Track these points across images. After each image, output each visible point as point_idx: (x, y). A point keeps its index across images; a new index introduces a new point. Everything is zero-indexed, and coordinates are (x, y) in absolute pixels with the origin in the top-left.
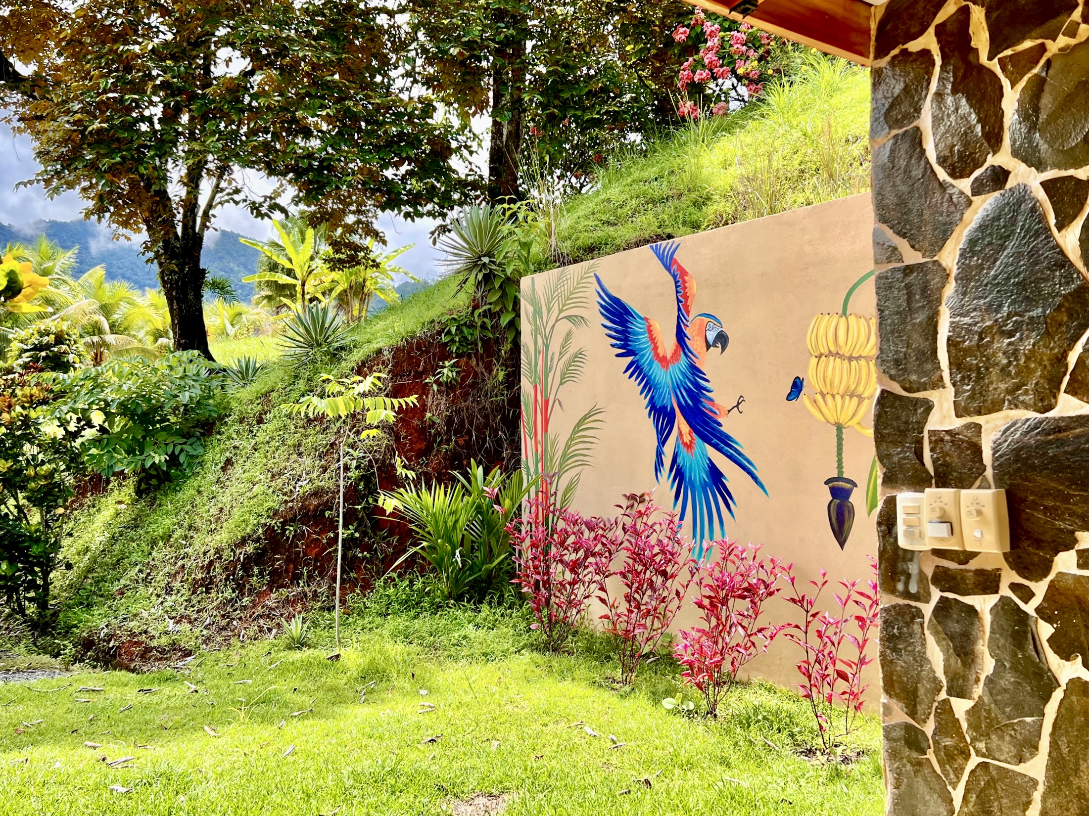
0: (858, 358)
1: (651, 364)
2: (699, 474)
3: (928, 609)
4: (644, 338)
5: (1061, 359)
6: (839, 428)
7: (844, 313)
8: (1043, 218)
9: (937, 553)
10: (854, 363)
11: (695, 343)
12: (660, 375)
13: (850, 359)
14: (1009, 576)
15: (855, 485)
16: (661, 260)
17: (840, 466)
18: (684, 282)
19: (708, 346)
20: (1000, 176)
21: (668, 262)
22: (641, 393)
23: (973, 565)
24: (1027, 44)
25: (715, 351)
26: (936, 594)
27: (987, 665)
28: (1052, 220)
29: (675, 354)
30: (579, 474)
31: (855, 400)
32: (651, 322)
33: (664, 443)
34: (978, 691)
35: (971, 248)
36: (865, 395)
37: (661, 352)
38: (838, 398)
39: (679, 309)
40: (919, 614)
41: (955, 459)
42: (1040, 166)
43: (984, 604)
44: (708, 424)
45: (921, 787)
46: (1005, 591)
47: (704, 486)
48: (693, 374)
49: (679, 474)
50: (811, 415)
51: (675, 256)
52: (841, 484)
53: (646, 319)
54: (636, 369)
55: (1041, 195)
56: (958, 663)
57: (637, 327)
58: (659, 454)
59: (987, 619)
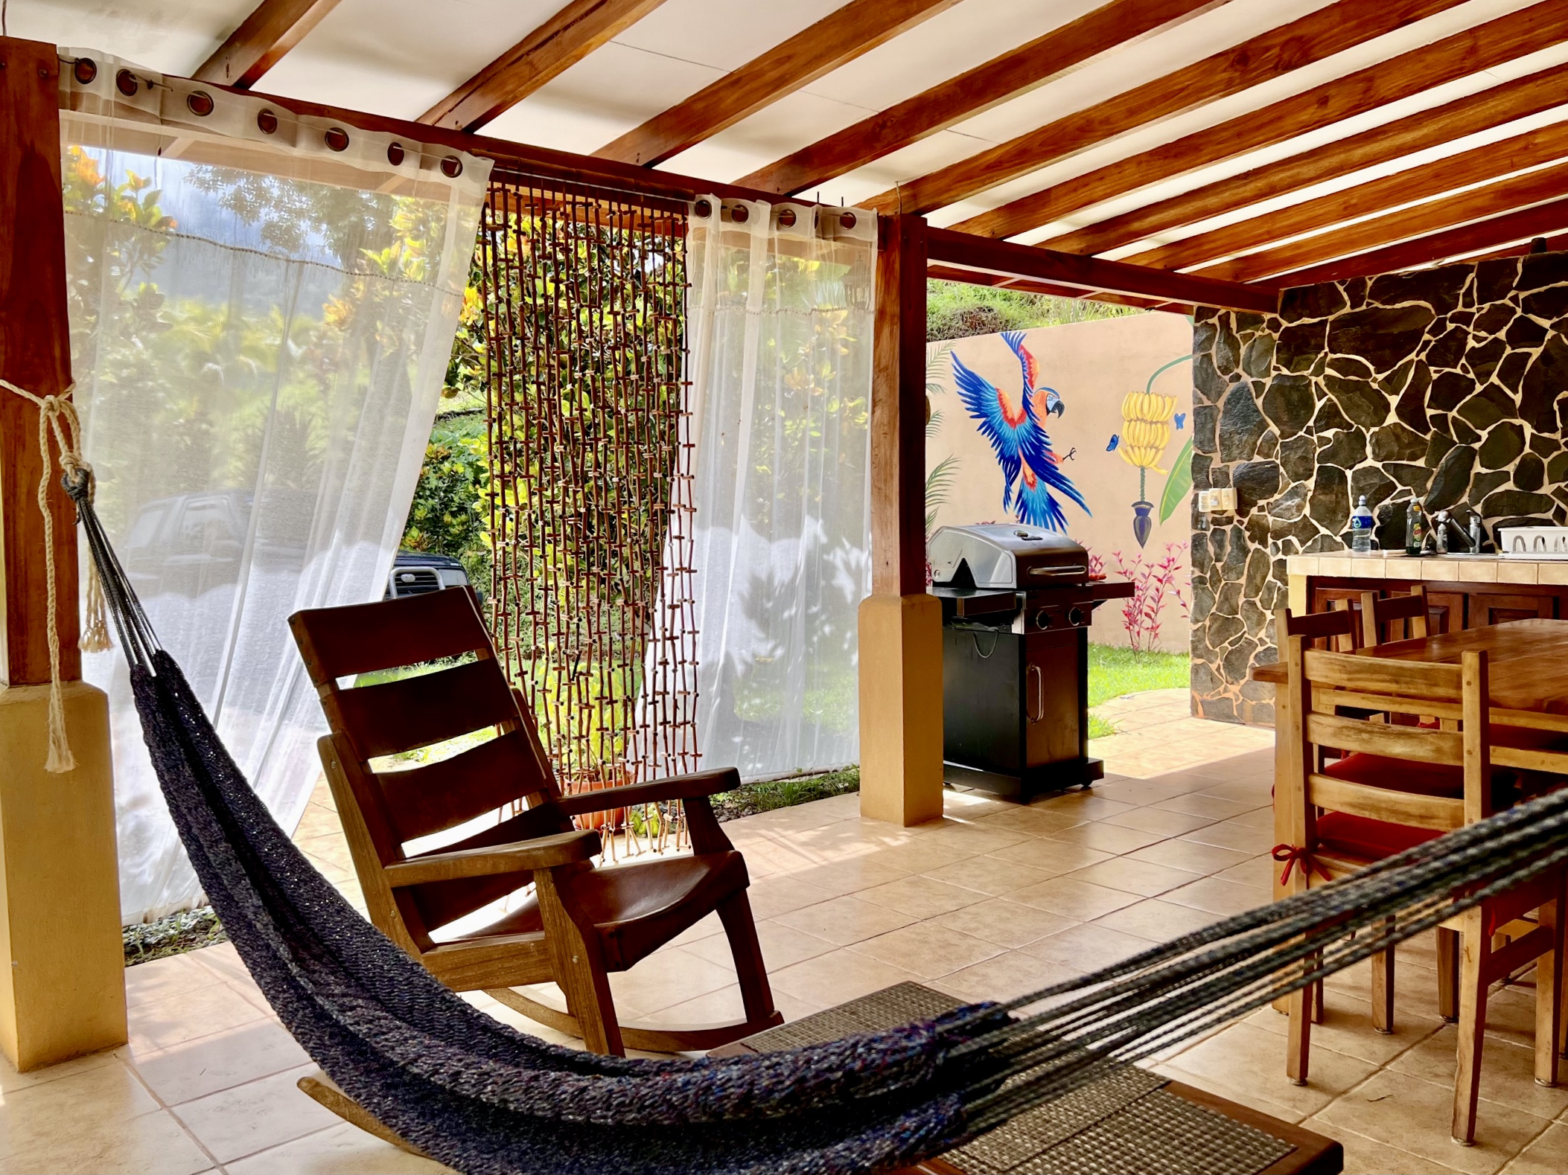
0: (1156, 423)
1: (1001, 424)
2: (1040, 505)
3: (1209, 533)
4: (995, 404)
5: (1255, 443)
6: (1143, 469)
7: (1148, 392)
8: (1251, 394)
9: (1213, 512)
10: (1153, 426)
11: (1037, 409)
12: (1007, 431)
13: (1151, 423)
14: (1237, 518)
15: (1152, 506)
16: (1011, 345)
17: (1142, 494)
18: (1030, 363)
19: (1048, 412)
20: (1238, 377)
21: (1016, 347)
22: (993, 445)
23: (1225, 515)
24: (1249, 331)
25: (1054, 415)
26: (1212, 527)
27: (1228, 549)
28: (1254, 394)
29: (1021, 417)
30: (936, 510)
31: (1154, 450)
32: (1002, 392)
33: (1011, 484)
34: (1225, 558)
35: (1228, 402)
36: (1161, 447)
37: (1010, 415)
38: (1142, 449)
39: (1025, 383)
40: (1206, 535)
41: (1220, 478)
42: (1251, 375)
43: (1228, 528)
44: (1048, 469)
45: (1204, 597)
46: (1235, 523)
47: (1044, 513)
48: (1036, 432)
49: (1024, 506)
50: (1123, 461)
51: (1022, 343)
52: (1143, 506)
53: (997, 390)
54: (989, 428)
55: (1251, 386)
56: (1218, 551)
57: (989, 395)
58: (1007, 491)
59: (1229, 533)
